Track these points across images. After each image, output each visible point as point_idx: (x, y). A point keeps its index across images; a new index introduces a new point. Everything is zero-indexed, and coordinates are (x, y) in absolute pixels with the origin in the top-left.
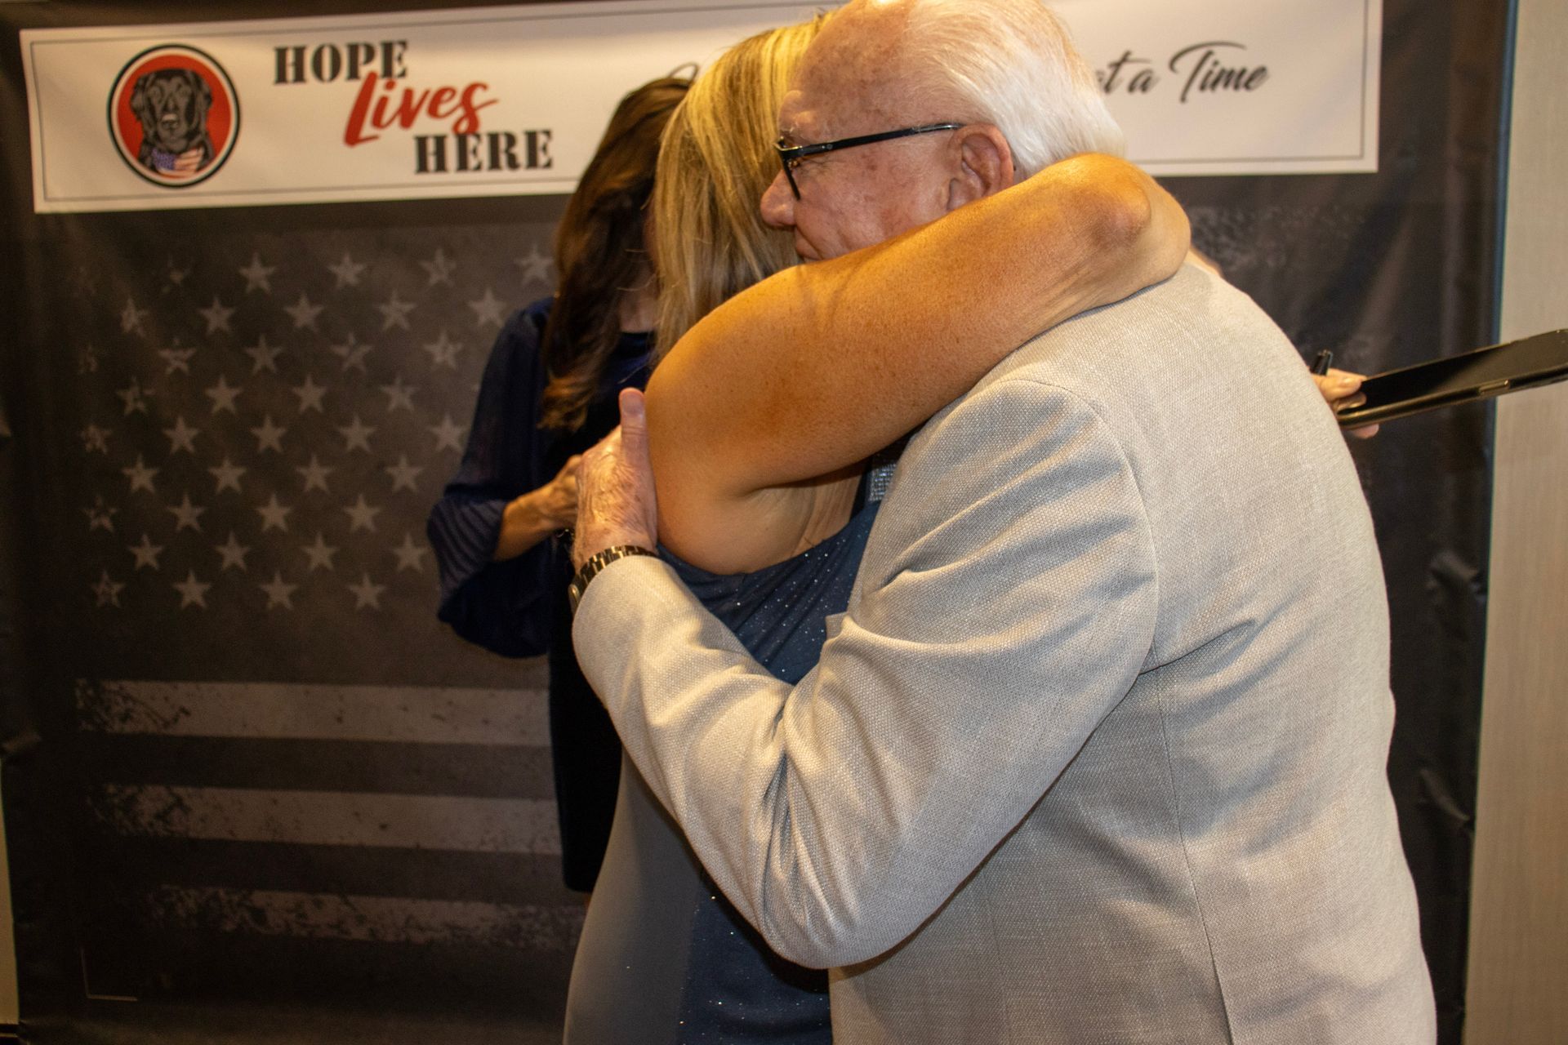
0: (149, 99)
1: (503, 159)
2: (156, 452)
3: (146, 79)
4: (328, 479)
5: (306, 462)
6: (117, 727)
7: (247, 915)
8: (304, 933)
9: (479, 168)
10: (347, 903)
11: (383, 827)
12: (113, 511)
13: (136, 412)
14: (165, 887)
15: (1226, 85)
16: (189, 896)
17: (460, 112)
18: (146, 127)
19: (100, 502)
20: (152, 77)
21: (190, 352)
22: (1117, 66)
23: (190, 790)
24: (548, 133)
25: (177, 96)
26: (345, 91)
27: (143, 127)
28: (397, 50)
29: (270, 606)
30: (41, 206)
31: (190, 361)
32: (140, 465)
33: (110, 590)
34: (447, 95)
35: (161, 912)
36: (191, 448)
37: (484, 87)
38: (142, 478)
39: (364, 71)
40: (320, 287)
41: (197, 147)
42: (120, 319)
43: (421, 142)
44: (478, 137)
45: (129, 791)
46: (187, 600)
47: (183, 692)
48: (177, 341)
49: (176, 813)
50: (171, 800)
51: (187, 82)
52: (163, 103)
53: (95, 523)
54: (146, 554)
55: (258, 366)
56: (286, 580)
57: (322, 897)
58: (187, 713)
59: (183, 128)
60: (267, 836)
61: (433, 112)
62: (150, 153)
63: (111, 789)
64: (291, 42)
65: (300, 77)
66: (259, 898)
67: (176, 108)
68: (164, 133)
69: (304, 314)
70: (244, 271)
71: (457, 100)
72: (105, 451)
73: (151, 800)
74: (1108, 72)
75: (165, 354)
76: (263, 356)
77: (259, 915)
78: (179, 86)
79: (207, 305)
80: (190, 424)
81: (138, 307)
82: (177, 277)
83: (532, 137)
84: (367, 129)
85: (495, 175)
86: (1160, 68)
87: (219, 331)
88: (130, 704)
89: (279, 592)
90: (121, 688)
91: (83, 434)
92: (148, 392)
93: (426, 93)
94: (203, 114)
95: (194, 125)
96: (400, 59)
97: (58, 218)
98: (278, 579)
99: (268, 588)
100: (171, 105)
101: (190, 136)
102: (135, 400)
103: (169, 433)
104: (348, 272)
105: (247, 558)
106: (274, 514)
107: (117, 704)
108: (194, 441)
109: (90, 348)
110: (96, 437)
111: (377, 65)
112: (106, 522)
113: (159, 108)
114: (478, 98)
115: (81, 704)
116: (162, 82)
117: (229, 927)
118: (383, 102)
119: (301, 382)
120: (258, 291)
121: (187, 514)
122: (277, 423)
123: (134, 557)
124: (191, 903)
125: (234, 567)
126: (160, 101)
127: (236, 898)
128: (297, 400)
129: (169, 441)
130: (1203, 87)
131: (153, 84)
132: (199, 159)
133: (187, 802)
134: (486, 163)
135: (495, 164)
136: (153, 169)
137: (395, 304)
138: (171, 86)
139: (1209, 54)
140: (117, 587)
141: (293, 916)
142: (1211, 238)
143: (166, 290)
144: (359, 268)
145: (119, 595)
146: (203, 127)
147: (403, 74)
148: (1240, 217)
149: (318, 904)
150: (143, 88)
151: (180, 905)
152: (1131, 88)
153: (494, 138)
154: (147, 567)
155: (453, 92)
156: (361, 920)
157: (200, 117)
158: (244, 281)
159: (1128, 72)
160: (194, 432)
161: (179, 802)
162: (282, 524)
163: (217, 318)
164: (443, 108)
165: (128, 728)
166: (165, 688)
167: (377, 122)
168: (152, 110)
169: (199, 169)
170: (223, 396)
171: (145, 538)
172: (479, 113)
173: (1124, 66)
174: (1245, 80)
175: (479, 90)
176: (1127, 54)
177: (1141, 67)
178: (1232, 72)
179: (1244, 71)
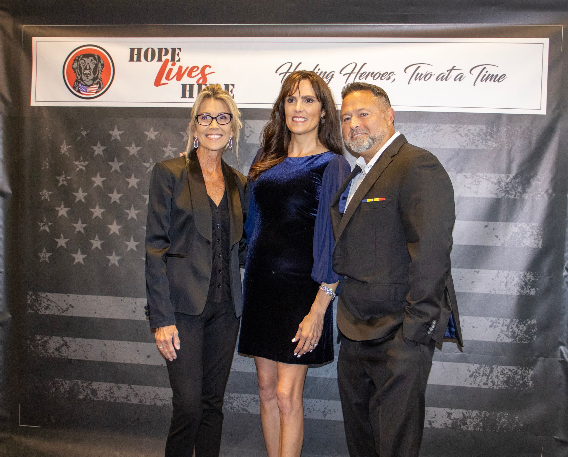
0: (80, 65)
2: (69, 202)
3: (79, 57)
4: (137, 215)
5: (129, 208)
6: (43, 312)
7: (89, 392)
8: (112, 400)
10: (131, 388)
11: (149, 357)
12: (50, 224)
13: (63, 185)
14: (56, 379)
15: (490, 80)
16: (66, 383)
17: (200, 76)
18: (78, 76)
19: (45, 220)
20: (81, 57)
21: (87, 163)
22: (451, 70)
23: (71, 339)
24: (233, 85)
25: (90, 64)
26: (156, 66)
27: (76, 75)
28: (177, 51)
29: (110, 264)
30: (33, 104)
31: (86, 166)
32: (62, 206)
33: (45, 255)
34: (196, 69)
35: (54, 390)
36: (83, 200)
37: (210, 67)
38: (63, 211)
39: (164, 58)
40: (140, 140)
41: (97, 84)
42: (60, 148)
43: (184, 86)
45: (46, 339)
46: (76, 261)
47: (72, 298)
48: (81, 158)
49: (64, 348)
50: (62, 343)
51: (95, 59)
52: (84, 67)
53: (42, 229)
54: (62, 242)
55: (113, 170)
56: (117, 255)
57: (121, 385)
58: (72, 307)
59: (92, 76)
60: (100, 359)
61: (189, 75)
62: (78, 85)
63: (38, 337)
64: (136, 46)
65: (139, 60)
66: (95, 385)
67: (90, 68)
68: (84, 78)
69: (133, 150)
70: (111, 132)
71: (199, 71)
72: (49, 200)
73: (54, 342)
74: (447, 73)
75: (77, 163)
76: (116, 166)
77: (94, 392)
78: (92, 60)
79: (96, 145)
80: (84, 191)
81: (67, 145)
82: (84, 133)
83: (227, 86)
84: (164, 81)
86: (466, 73)
87: (99, 154)
88: (49, 303)
89: (114, 259)
90: (47, 296)
91: (41, 193)
92: (68, 178)
93: (188, 68)
94: (100, 71)
95: (96, 75)
96: (178, 55)
97: (39, 108)
98: (114, 254)
99: (110, 257)
100: (88, 68)
101: (94, 80)
102: (63, 180)
103: (75, 194)
104: (152, 134)
105: (102, 245)
106: (115, 228)
107: (44, 302)
108: (85, 198)
109: (47, 159)
110: (46, 194)
111: (169, 57)
112: (47, 229)
113: (83, 69)
114: (207, 71)
115: (29, 302)
116: (85, 59)
117: (81, 397)
118: (171, 70)
119: (130, 177)
120: (116, 140)
121: (79, 227)
122: (118, 193)
123: (57, 243)
124: (66, 386)
125: (97, 248)
126: (84, 66)
127: (85, 385)
128: (128, 183)
129: (75, 197)
130: (482, 81)
131: (81, 59)
132: (97, 88)
133: (69, 344)
136: (79, 91)
137: (169, 148)
138: (88, 60)
139: (485, 68)
140: (49, 255)
141: (109, 392)
142: (484, 137)
143: (79, 138)
144: (156, 133)
145: (49, 257)
146: (99, 77)
147: (179, 60)
148: (495, 129)
149: (119, 388)
150: (78, 61)
151: (62, 387)
152: (455, 80)
154: (61, 247)
155: (198, 68)
156: (136, 395)
157: (99, 72)
158: (111, 136)
159: (454, 74)
160: (85, 194)
161: (66, 343)
162: (117, 232)
163: (99, 150)
164: (193, 74)
165: (48, 312)
166: (64, 296)
167: (167, 78)
168: (80, 68)
169: (96, 92)
170: (98, 180)
171: (62, 236)
172: (207, 76)
173: (453, 71)
174: (498, 78)
175: (208, 68)
176: (454, 66)
177: (459, 72)
178: (493, 75)
179: (497, 75)
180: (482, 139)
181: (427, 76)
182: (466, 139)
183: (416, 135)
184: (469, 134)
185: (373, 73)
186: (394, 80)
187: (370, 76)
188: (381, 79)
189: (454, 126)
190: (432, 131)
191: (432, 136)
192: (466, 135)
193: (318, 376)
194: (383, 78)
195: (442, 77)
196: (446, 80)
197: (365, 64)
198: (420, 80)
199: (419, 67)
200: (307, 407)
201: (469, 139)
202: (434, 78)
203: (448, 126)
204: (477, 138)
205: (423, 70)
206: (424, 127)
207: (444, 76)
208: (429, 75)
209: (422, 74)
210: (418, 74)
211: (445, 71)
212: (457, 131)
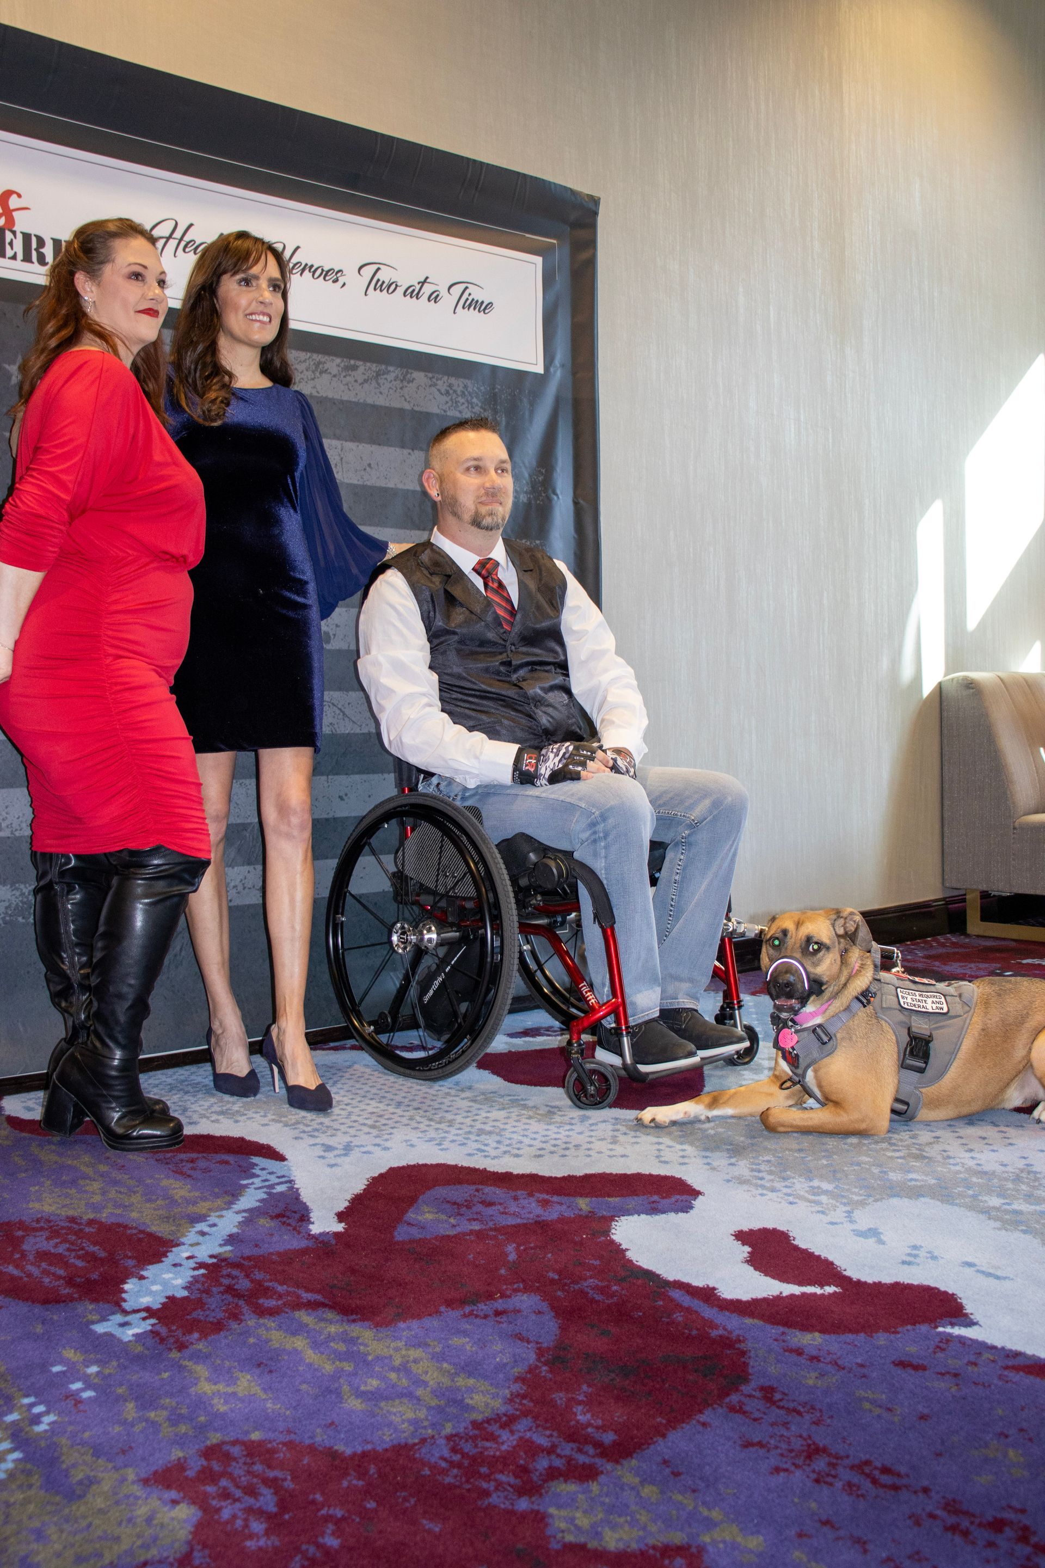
1: (34, 254)
9: (14, 257)
15: (475, 309)
22: (423, 283)
37: (19, 196)
44: (14, 233)
74: (418, 287)
85: (27, 266)
86: (443, 291)
114: (13, 202)
130: (464, 307)
134: (20, 256)
135: (27, 258)
139: (467, 288)
152: (428, 300)
153: (27, 237)
159: (427, 289)
172: (15, 214)
173: (426, 285)
174: (483, 307)
175: (14, 197)
176: (427, 278)
177: (433, 288)
178: (477, 301)
179: (482, 302)
180: (467, 401)
181: (390, 287)
182: (448, 399)
183: (378, 384)
184: (451, 392)
185: (312, 266)
186: (344, 284)
187: (307, 271)
188: (324, 278)
189: (430, 375)
190: (402, 381)
191: (401, 388)
192: (447, 393)
193: (249, 821)
194: (327, 278)
195: (412, 293)
196: (417, 298)
197: (298, 248)
198: (381, 291)
199: (378, 269)
200: (232, 884)
201: (451, 400)
202: (400, 291)
203: (422, 374)
204: (461, 400)
205: (384, 275)
206: (389, 372)
207: (414, 290)
208: (393, 287)
209: (383, 282)
210: (378, 280)
211: (414, 281)
212: (435, 385)
